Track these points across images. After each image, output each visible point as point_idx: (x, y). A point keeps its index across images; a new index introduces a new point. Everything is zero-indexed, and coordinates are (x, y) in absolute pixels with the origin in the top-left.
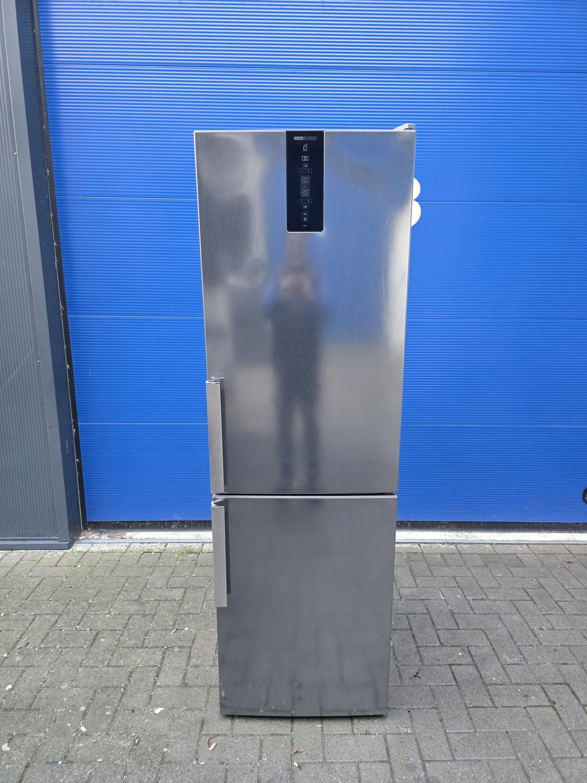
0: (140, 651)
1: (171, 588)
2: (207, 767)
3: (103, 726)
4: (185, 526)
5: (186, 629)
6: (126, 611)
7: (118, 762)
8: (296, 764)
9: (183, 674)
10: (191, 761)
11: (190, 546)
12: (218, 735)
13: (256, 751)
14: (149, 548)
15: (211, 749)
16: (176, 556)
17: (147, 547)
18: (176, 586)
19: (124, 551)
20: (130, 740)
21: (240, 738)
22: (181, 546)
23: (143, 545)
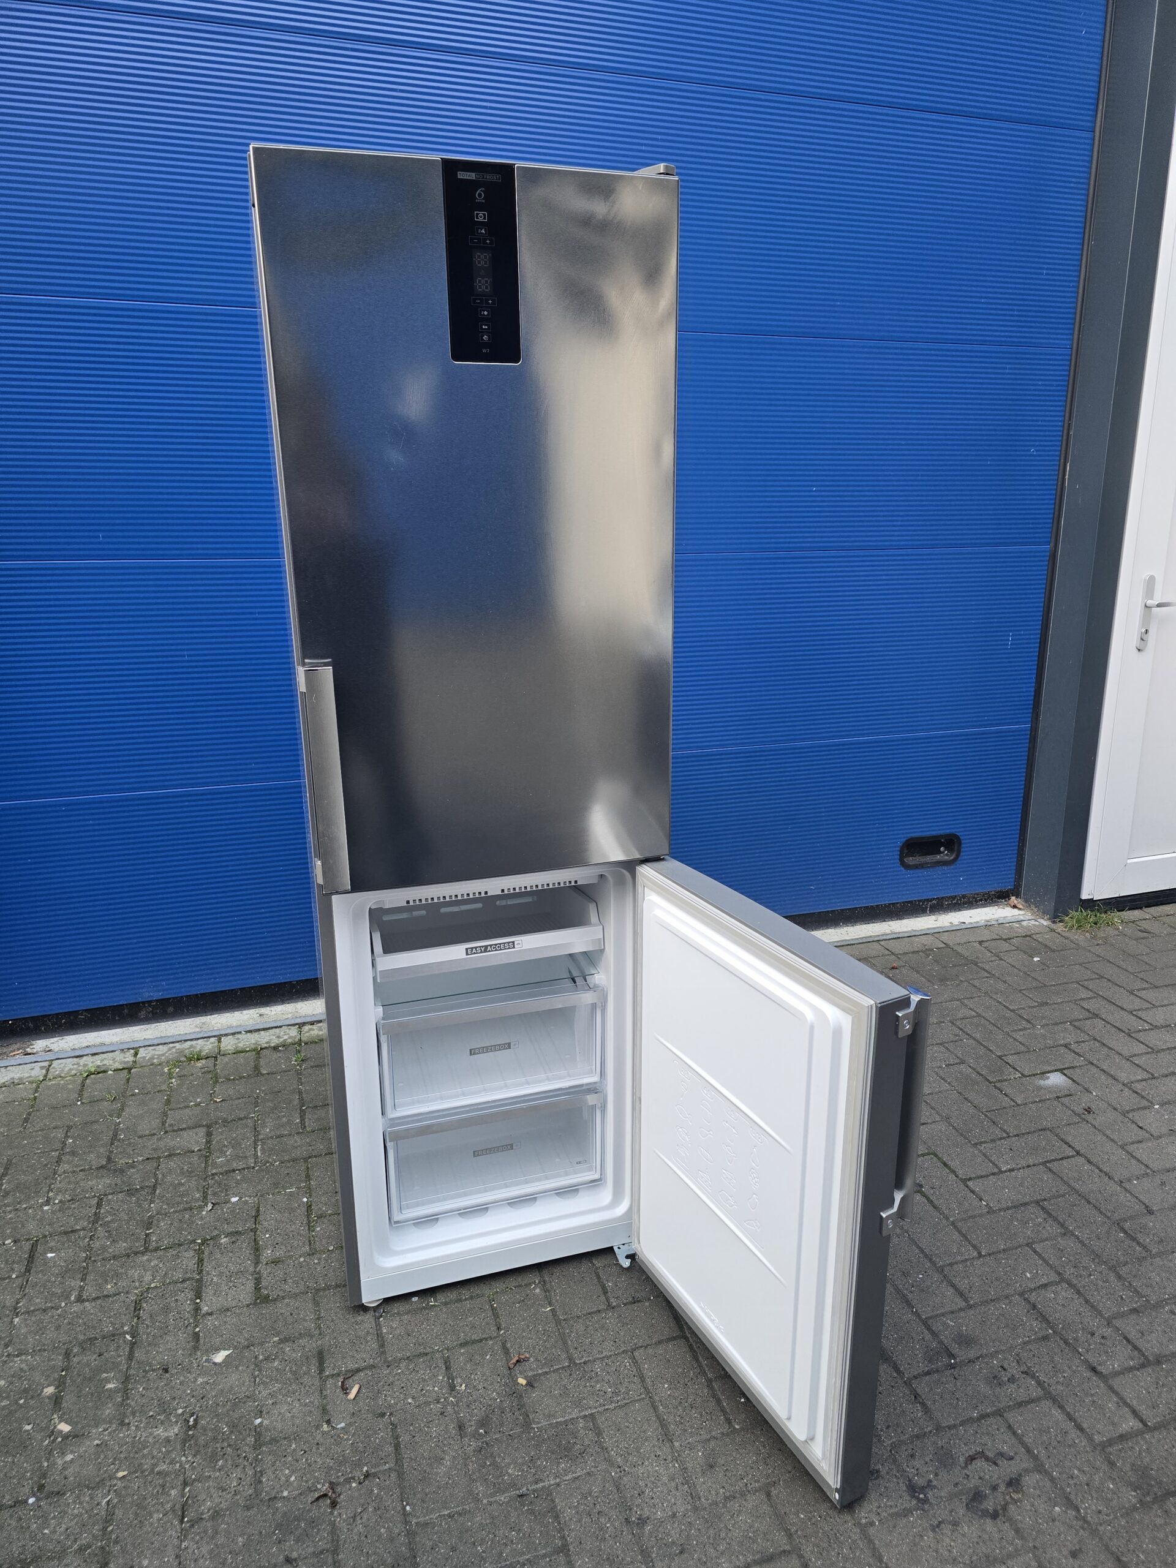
0: (145, 1258)
1: (174, 1131)
2: (352, 1430)
3: (108, 1412)
4: (171, 1009)
5: (234, 1200)
6: (87, 1192)
7: (163, 1467)
8: (522, 1381)
9: (254, 1281)
10: (318, 1427)
11: (192, 1046)
12: (358, 1370)
13: (441, 1378)
14: (99, 1063)
15: (352, 1396)
16: (166, 1070)
17: (92, 1063)
18: (184, 1126)
19: (41, 1078)
20: (177, 1422)
21: (403, 1365)
22: (170, 1049)
23: (82, 1061)
